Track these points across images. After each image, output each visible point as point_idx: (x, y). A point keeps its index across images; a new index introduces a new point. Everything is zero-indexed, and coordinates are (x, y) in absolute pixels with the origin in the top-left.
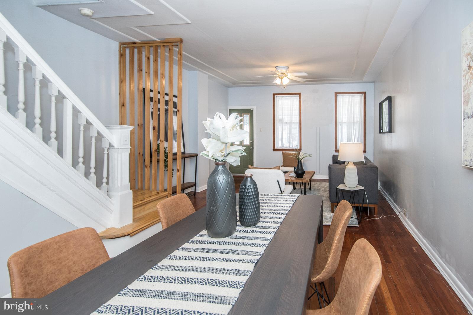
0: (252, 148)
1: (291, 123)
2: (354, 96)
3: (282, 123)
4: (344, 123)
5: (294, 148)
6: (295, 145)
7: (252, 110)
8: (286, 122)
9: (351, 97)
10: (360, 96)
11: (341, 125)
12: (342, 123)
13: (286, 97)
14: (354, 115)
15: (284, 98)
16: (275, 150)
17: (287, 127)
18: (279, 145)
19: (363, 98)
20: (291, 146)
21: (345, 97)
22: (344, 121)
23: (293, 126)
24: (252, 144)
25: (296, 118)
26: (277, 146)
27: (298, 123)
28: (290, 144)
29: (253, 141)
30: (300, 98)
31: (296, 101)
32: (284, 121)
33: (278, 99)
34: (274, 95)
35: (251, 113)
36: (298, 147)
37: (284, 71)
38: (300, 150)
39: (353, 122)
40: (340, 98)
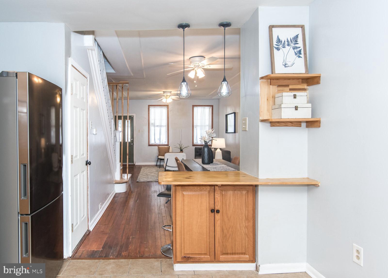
0: (132, 144)
1: (161, 126)
2: (205, 108)
3: (154, 126)
4: (198, 126)
5: (163, 144)
6: (164, 141)
7: (133, 116)
8: (157, 125)
9: (203, 108)
10: (209, 108)
11: (195, 127)
12: (197, 126)
13: (157, 107)
15: (155, 108)
16: (149, 145)
17: (157, 129)
18: (152, 142)
19: (211, 109)
20: (161, 143)
21: (199, 108)
23: (162, 128)
24: (132, 141)
25: (165, 123)
26: (151, 142)
27: (166, 126)
28: (160, 141)
29: (133, 139)
30: (168, 108)
31: (164, 110)
32: (155, 125)
33: (152, 109)
34: (149, 106)
35: (131, 118)
36: (166, 143)
37: (169, 94)
38: (168, 145)
39: (204, 125)
40: (196, 109)
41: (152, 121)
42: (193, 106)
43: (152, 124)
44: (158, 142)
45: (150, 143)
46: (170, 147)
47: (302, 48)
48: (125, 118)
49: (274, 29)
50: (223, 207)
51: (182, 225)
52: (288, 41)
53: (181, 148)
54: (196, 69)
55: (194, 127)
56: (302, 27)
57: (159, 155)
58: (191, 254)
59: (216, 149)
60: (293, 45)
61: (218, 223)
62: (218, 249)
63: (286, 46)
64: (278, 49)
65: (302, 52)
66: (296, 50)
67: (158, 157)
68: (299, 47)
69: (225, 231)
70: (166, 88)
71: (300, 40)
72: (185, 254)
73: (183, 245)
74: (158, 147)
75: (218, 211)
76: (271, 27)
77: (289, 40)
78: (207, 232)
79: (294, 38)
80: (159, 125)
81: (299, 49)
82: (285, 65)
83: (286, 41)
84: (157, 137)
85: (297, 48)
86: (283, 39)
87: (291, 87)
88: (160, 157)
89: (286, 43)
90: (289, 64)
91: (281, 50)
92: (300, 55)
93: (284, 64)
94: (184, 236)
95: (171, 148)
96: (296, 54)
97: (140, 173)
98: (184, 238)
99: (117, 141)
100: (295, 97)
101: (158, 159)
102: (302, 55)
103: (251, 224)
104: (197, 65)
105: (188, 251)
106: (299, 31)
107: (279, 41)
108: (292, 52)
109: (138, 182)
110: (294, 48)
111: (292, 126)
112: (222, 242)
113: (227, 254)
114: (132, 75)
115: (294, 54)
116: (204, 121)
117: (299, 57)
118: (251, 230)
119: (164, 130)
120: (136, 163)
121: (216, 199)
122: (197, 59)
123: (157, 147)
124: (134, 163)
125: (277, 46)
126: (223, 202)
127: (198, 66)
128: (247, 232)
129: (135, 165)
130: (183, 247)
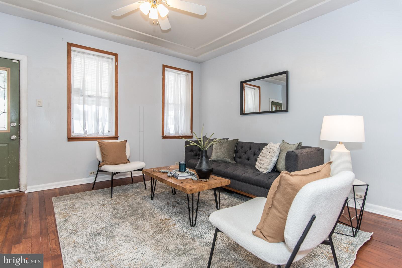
0: (15, 137)
3: (83, 96)
5: (105, 136)
7: (17, 62)
8: (90, 95)
9: (177, 74)
10: (188, 75)
13: (90, 54)
15: (85, 55)
16: (71, 139)
19: (190, 78)
20: (101, 133)
24: (16, 129)
26: (73, 132)
29: (18, 123)
30: (117, 61)
34: (69, 45)
36: (113, 134)
38: (116, 138)
39: (180, 103)
40: (167, 72)
42: (164, 67)
43: (78, 90)
44: (91, 132)
45: (73, 135)
46: (126, 141)
74: (98, 142)
80: (95, 95)
116: (179, 96)
120: (28, 187)
124: (23, 187)
129: (26, 192)
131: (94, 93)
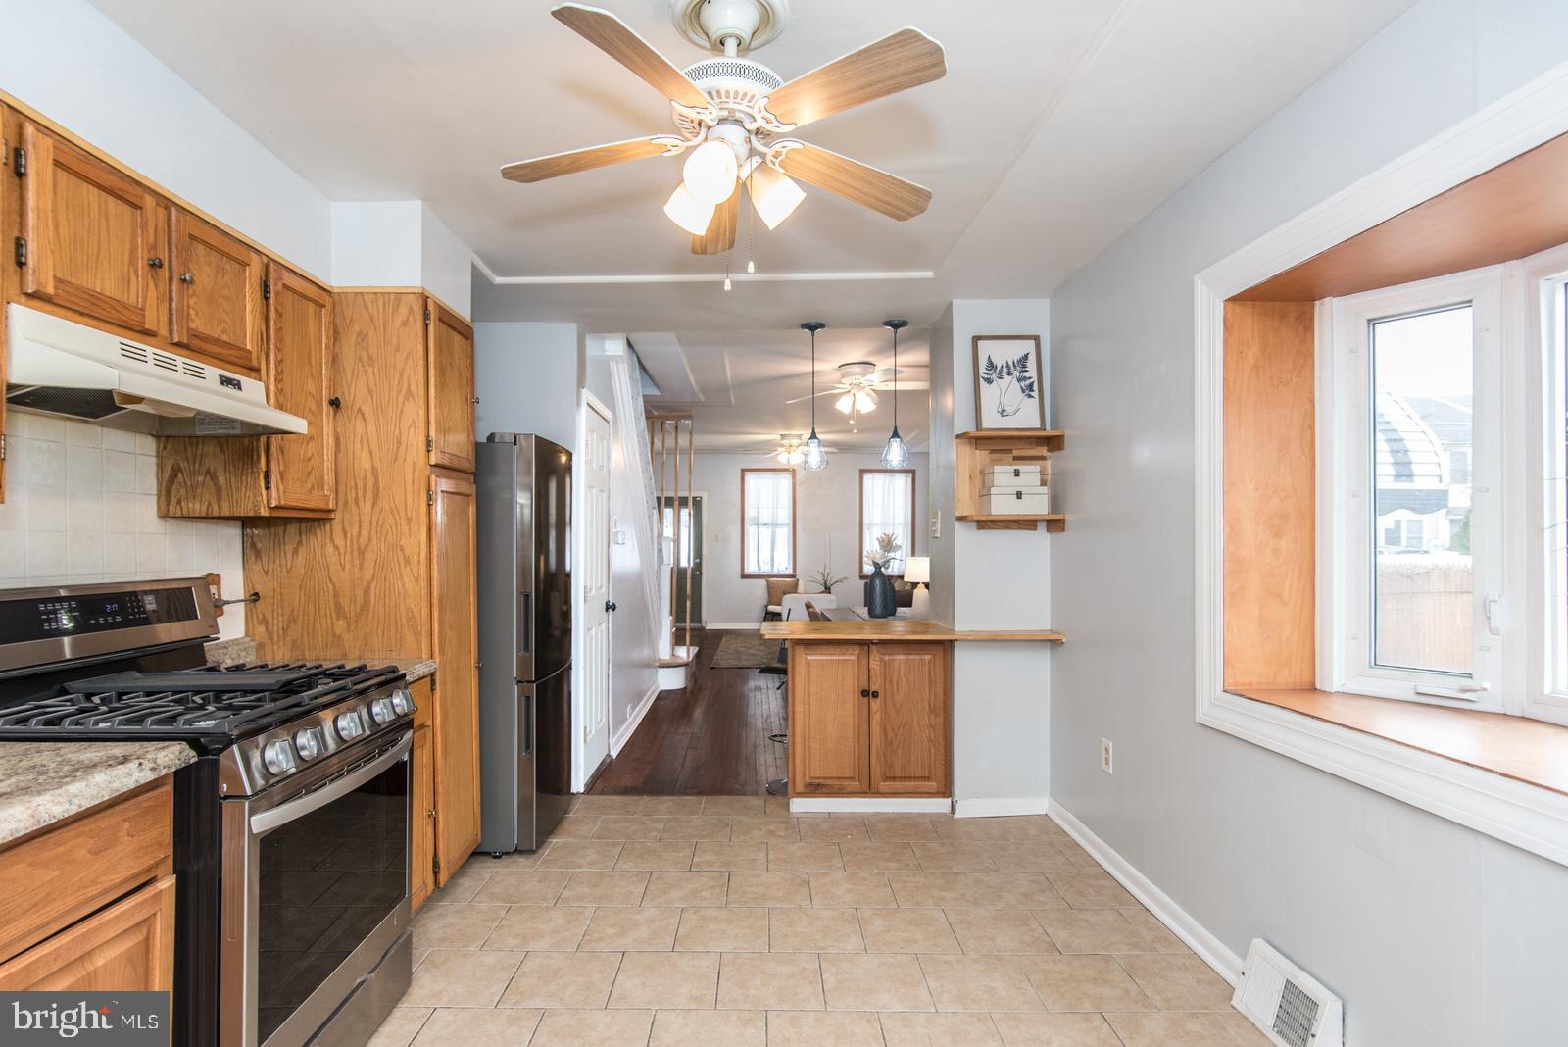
0: (699, 574)
1: (775, 525)
2: (892, 477)
3: (758, 526)
4: (876, 524)
5: (782, 573)
6: (783, 565)
7: (699, 499)
8: (765, 522)
9: (887, 478)
10: (906, 477)
11: (869, 529)
12: (871, 525)
13: (765, 475)
14: (894, 509)
15: (761, 477)
16: (744, 577)
17: (766, 533)
18: (751, 567)
19: (910, 480)
20: (775, 570)
21: (877, 477)
22: (875, 522)
23: (778, 531)
24: (698, 567)
25: (785, 515)
26: (748, 570)
27: (788, 525)
28: (773, 565)
29: (701, 559)
30: (794, 477)
31: (784, 482)
32: (761, 521)
33: (751, 480)
34: (743, 471)
35: (697, 503)
36: (790, 572)
37: (795, 442)
38: (793, 576)
39: (892, 523)
40: (868, 478)
41: (750, 513)
42: (863, 472)
43: (752, 520)
44: (766, 569)
45: (746, 573)
46: (798, 580)
47: (1035, 379)
48: (683, 502)
49: (980, 343)
50: (885, 686)
51: (807, 722)
52: (1008, 366)
53: (825, 583)
54: (853, 391)
55: (865, 528)
56: (1036, 339)
57: (770, 602)
58: (824, 778)
59: (915, 585)
60: (1018, 374)
61: (876, 717)
62: (877, 770)
63: (1005, 376)
64: (989, 381)
65: (1035, 387)
66: (1023, 384)
67: (766, 606)
68: (1030, 378)
69: (890, 734)
70: (788, 425)
71: (1031, 364)
72: (812, 778)
73: (807, 761)
74: (766, 581)
75: (875, 695)
76: (976, 339)
77: (1011, 364)
78: (854, 734)
79: (1019, 361)
81: (1028, 382)
82: (1002, 413)
83: (1005, 365)
84: (765, 555)
85: (1025, 379)
86: (998, 362)
87: (1016, 453)
88: (772, 608)
89: (1005, 370)
90: (1009, 410)
91: (994, 382)
92: (1032, 394)
93: (1000, 409)
94: (809, 742)
95: (801, 583)
96: (1023, 391)
97: (719, 649)
98: (810, 748)
99: (663, 561)
100: (1017, 473)
101: (767, 613)
102: (1035, 394)
103: (940, 720)
104: (858, 381)
105: (818, 771)
106: (1029, 346)
107: (991, 365)
108: (1016, 387)
109: (713, 668)
110: (1020, 380)
111: (1020, 529)
112: (885, 756)
113: (894, 779)
114: (702, 399)
115: (1020, 390)
116: (891, 511)
117: (1030, 396)
118: (940, 732)
119: (784, 536)
120: (708, 624)
121: (872, 671)
122: (857, 368)
123: (763, 582)
124: (703, 623)
125: (986, 376)
126: (885, 677)
127: (859, 386)
128: (932, 735)
129: (708, 629)
130: (807, 766)
131: (770, 521)
